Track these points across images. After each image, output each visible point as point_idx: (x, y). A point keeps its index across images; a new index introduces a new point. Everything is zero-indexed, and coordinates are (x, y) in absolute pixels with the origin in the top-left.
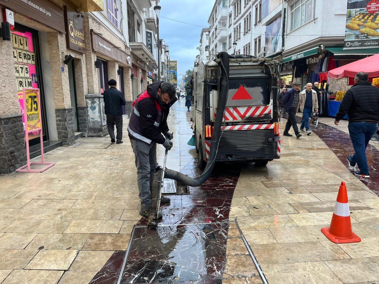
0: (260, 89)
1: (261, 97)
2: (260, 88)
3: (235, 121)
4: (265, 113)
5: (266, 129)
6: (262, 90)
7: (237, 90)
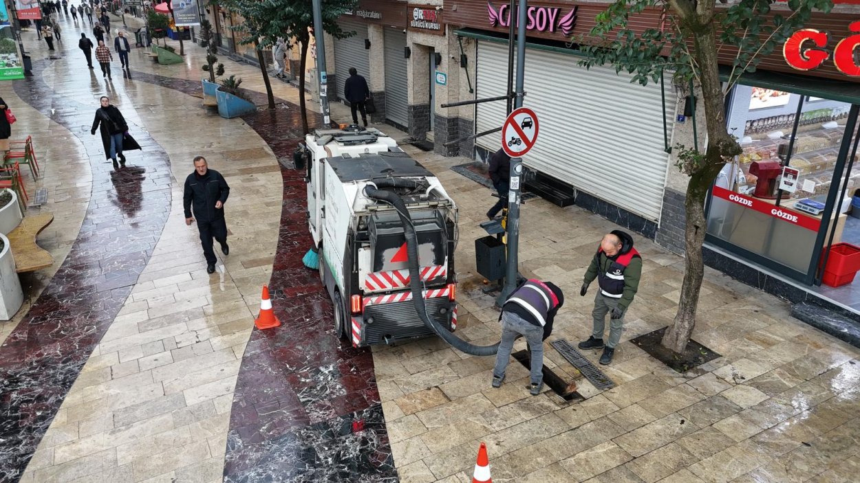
0: (431, 246)
1: (432, 256)
2: (431, 244)
3: (395, 288)
4: (436, 275)
5: (439, 297)
6: (433, 247)
7: (399, 249)
